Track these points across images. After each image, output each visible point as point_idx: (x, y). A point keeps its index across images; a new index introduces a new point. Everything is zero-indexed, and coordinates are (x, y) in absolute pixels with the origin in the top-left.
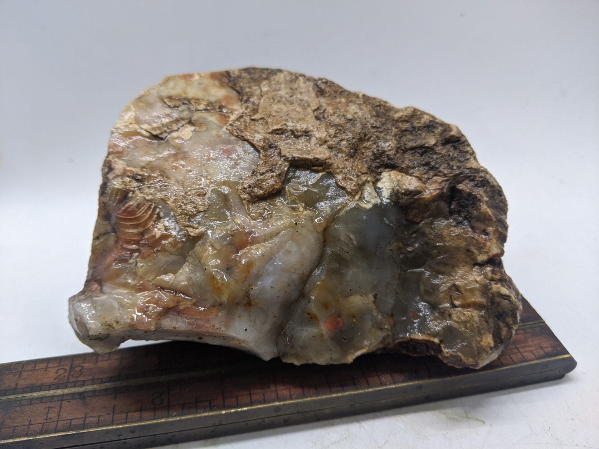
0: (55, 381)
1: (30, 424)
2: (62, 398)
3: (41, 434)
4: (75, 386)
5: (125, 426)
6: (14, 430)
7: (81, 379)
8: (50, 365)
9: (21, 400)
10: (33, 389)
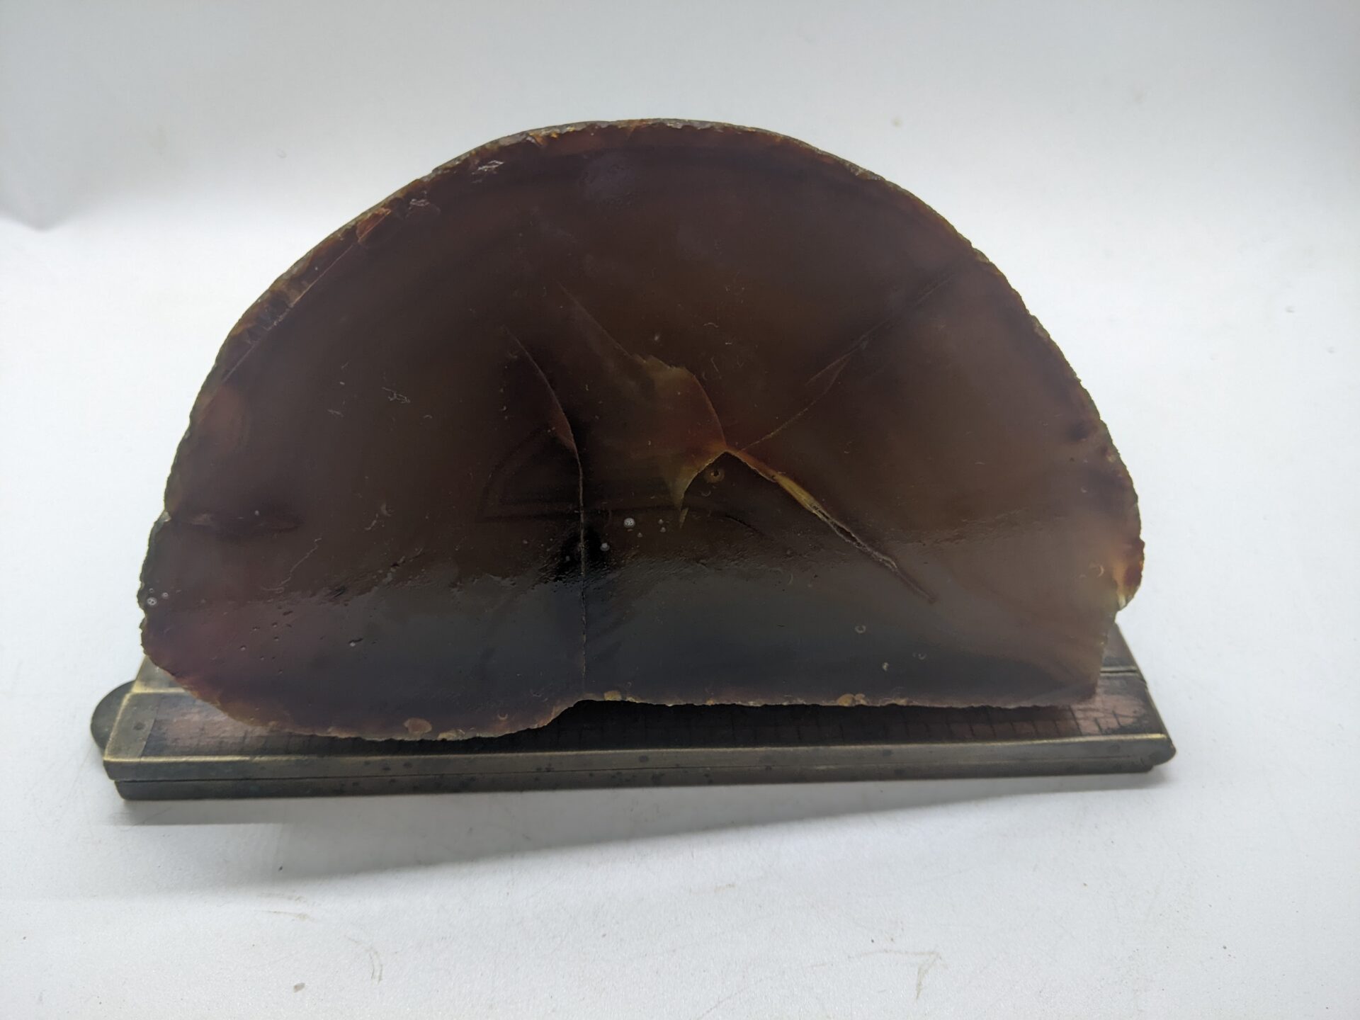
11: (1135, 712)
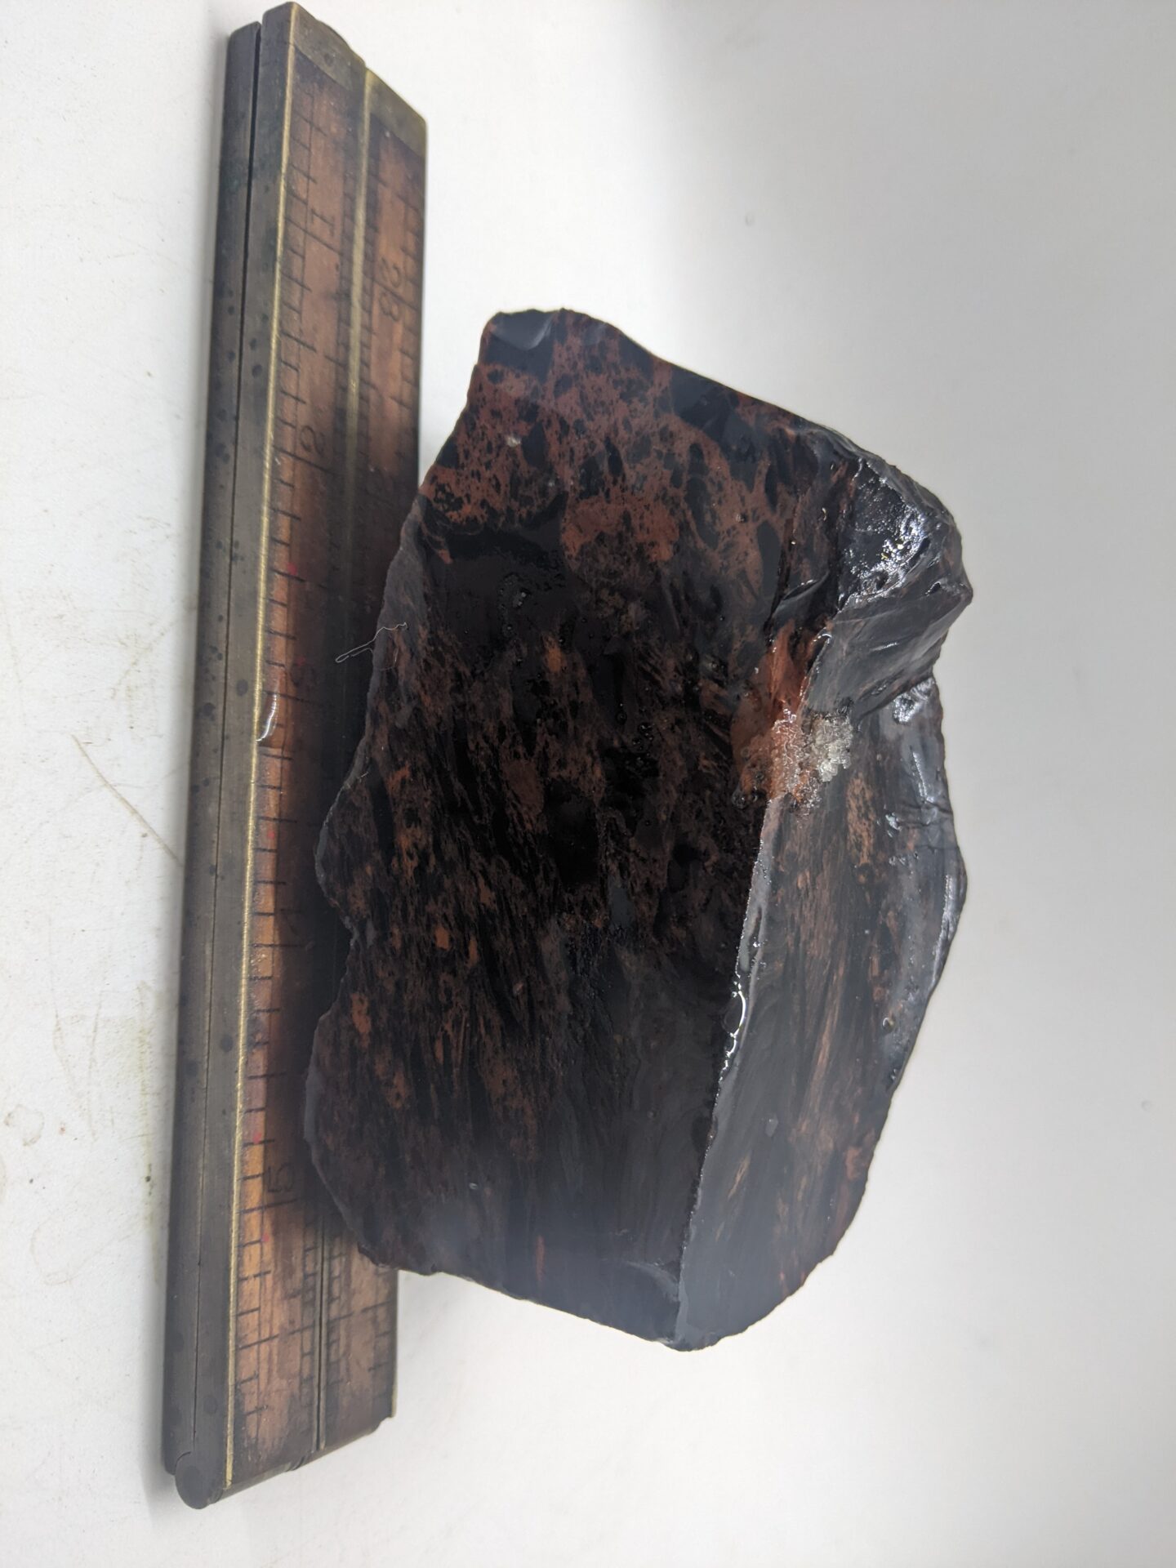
0: (380, 259)
1: (309, 177)
2: (346, 257)
3: (289, 190)
4: (364, 289)
5: (273, 354)
6: (304, 146)
7: (376, 310)
8: (410, 261)
9: (355, 179)
10: (373, 208)
11: (264, 1443)
